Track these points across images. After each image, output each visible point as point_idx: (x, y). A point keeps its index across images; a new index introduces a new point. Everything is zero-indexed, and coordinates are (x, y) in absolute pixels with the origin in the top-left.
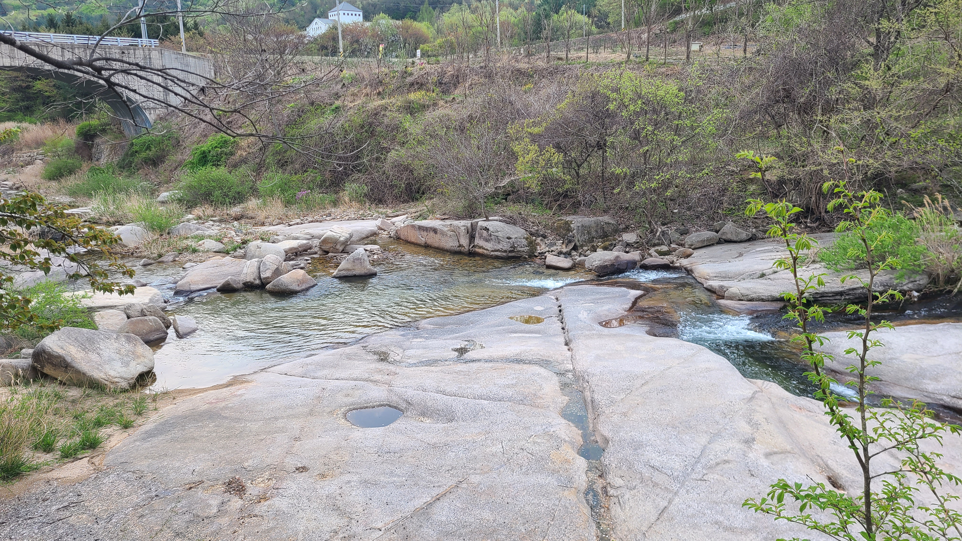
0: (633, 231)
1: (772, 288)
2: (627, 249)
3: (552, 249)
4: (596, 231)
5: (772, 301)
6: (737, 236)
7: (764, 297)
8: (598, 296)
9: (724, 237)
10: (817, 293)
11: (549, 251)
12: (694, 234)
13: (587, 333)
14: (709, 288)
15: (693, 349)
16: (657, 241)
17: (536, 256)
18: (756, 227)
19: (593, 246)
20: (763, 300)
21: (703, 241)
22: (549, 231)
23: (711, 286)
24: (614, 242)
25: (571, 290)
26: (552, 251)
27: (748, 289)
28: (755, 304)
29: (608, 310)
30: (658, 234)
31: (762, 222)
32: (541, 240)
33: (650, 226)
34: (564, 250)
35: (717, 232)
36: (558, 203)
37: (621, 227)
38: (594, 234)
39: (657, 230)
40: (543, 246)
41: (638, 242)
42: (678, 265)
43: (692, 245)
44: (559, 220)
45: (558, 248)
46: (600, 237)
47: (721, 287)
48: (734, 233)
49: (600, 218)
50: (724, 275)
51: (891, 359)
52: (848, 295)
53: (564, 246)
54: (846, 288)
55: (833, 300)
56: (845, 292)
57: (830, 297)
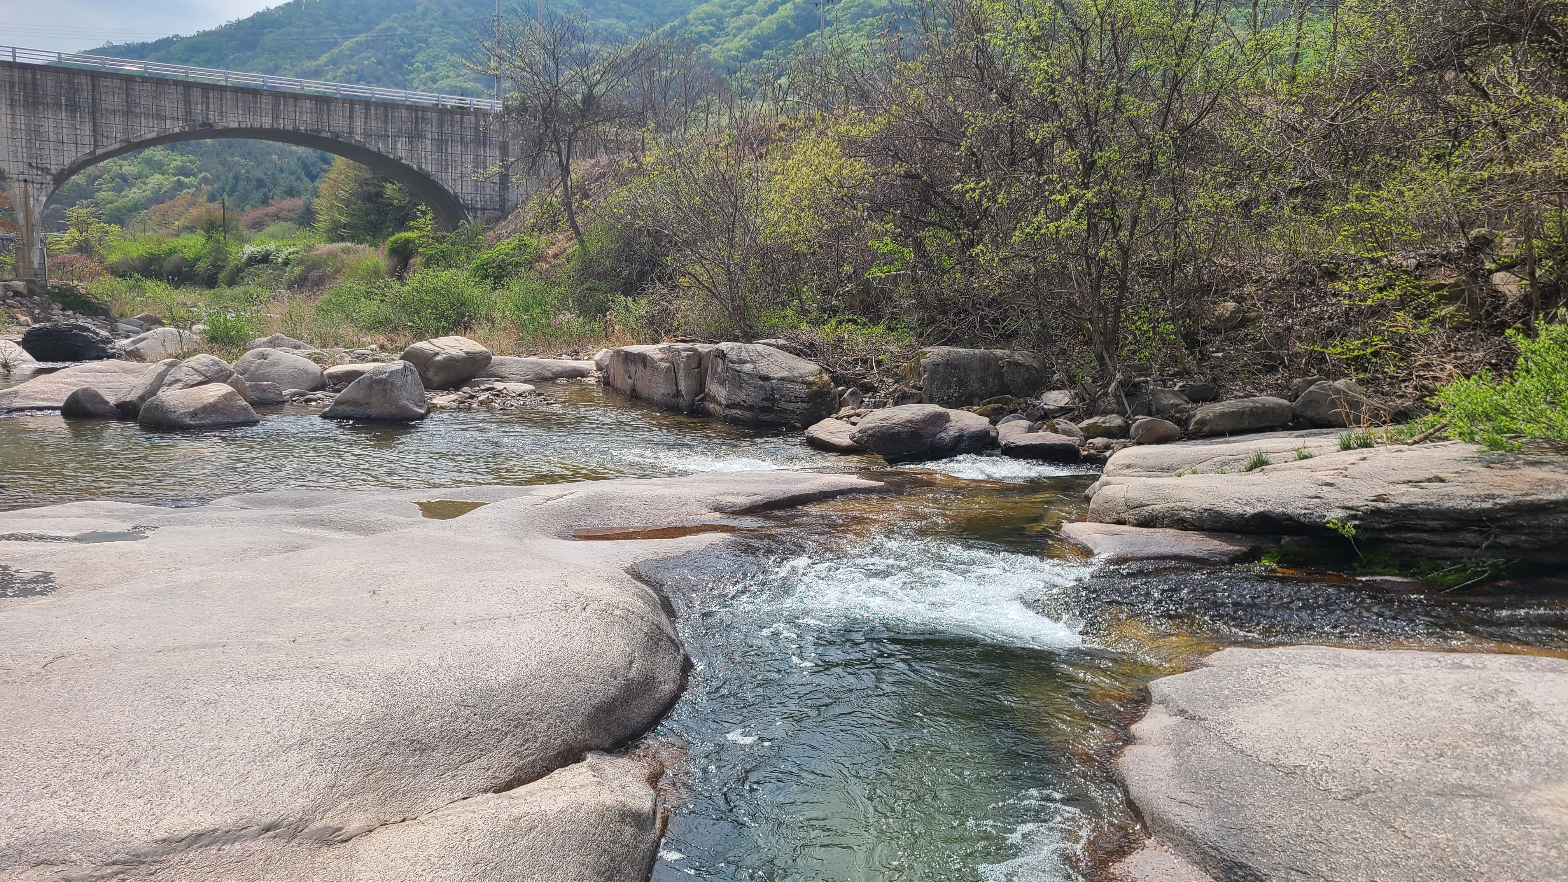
0: (1074, 388)
9: (1309, 413)
20: (1182, 525)
24: (1015, 406)
27: (1152, 488)
30: (1112, 387)
32: (853, 394)
33: (1101, 368)
39: (1113, 378)
41: (1070, 410)
43: (1203, 423)
49: (999, 352)
54: (1504, 501)
55: (1445, 545)
56: (1499, 520)
57: (1433, 531)
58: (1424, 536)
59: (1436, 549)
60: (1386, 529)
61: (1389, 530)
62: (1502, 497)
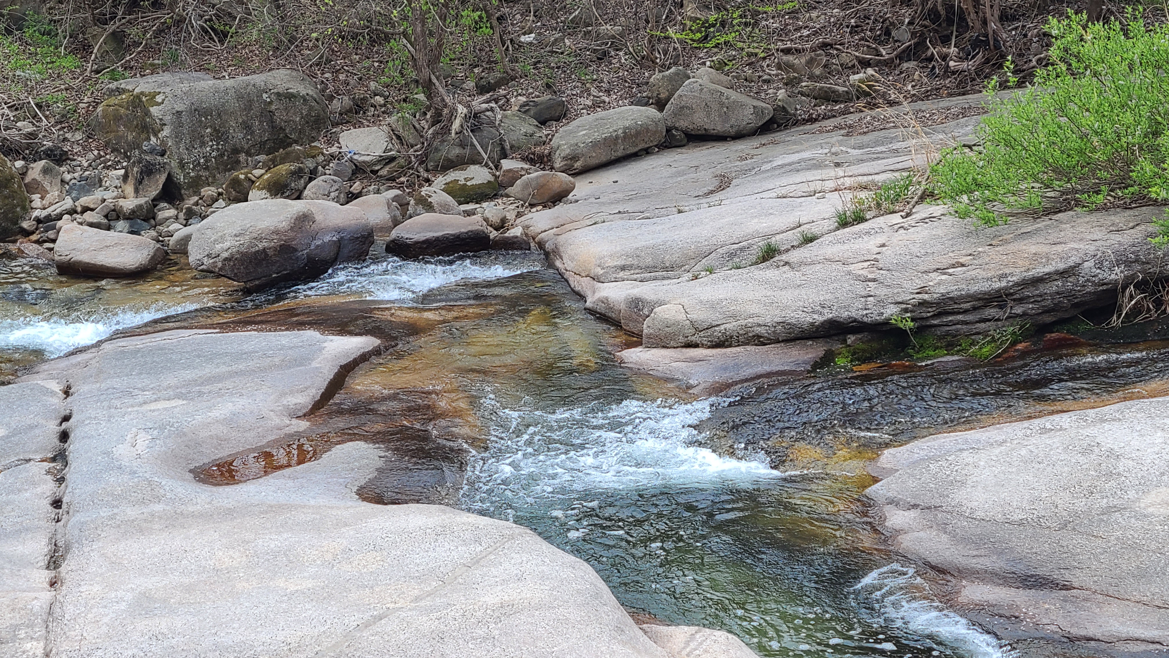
0: (376, 121)
1: (787, 296)
2: (357, 187)
3: (85, 200)
4: (247, 127)
5: (786, 341)
6: (725, 117)
7: (762, 330)
8: (209, 370)
9: (683, 124)
10: (923, 304)
11: (72, 212)
12: (586, 119)
13: (132, 512)
14: (601, 308)
15: (478, 541)
16: (457, 151)
17: (27, 233)
18: (789, 83)
19: (235, 183)
20: (758, 340)
21: (611, 141)
22: (78, 136)
23: (604, 301)
24: (310, 164)
25: (123, 354)
26: (86, 209)
27: (713, 306)
28: (735, 357)
29: (230, 421)
30: (456, 125)
31: (810, 62)
32: (46, 171)
33: (429, 97)
34: (129, 204)
35: (661, 105)
36: (111, 27)
37: (336, 105)
38: (237, 136)
39: (453, 112)
40: (54, 193)
41: (392, 159)
42: (516, 232)
43: (574, 158)
44: (112, 93)
45: (109, 195)
46: (262, 147)
47: (636, 304)
48: (715, 106)
49: (258, 79)
50: (649, 261)
51: (1110, 510)
52: (1020, 301)
53: (129, 189)
54: (1014, 278)
55: (977, 322)
56: (1012, 294)
57: (965, 312)
58: (960, 317)
59: (969, 327)
60: (931, 316)
61: (934, 317)
62: (1012, 274)
